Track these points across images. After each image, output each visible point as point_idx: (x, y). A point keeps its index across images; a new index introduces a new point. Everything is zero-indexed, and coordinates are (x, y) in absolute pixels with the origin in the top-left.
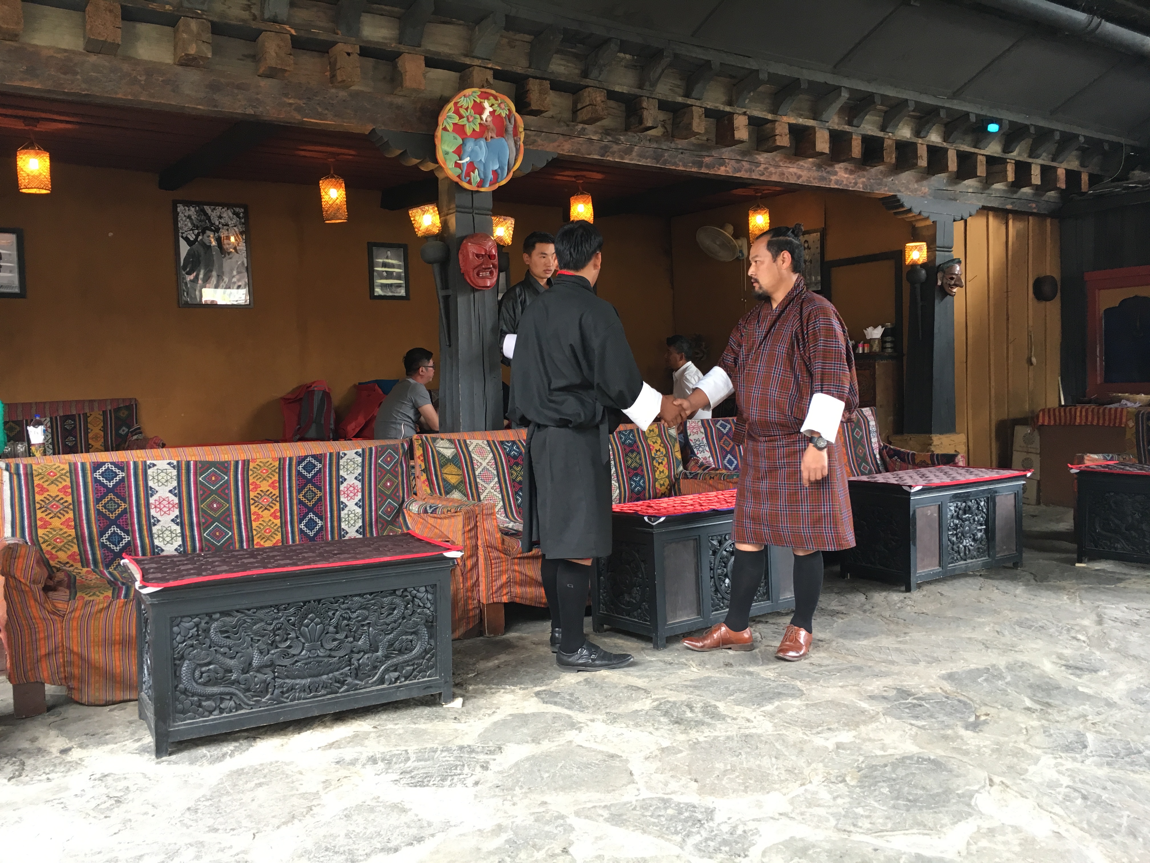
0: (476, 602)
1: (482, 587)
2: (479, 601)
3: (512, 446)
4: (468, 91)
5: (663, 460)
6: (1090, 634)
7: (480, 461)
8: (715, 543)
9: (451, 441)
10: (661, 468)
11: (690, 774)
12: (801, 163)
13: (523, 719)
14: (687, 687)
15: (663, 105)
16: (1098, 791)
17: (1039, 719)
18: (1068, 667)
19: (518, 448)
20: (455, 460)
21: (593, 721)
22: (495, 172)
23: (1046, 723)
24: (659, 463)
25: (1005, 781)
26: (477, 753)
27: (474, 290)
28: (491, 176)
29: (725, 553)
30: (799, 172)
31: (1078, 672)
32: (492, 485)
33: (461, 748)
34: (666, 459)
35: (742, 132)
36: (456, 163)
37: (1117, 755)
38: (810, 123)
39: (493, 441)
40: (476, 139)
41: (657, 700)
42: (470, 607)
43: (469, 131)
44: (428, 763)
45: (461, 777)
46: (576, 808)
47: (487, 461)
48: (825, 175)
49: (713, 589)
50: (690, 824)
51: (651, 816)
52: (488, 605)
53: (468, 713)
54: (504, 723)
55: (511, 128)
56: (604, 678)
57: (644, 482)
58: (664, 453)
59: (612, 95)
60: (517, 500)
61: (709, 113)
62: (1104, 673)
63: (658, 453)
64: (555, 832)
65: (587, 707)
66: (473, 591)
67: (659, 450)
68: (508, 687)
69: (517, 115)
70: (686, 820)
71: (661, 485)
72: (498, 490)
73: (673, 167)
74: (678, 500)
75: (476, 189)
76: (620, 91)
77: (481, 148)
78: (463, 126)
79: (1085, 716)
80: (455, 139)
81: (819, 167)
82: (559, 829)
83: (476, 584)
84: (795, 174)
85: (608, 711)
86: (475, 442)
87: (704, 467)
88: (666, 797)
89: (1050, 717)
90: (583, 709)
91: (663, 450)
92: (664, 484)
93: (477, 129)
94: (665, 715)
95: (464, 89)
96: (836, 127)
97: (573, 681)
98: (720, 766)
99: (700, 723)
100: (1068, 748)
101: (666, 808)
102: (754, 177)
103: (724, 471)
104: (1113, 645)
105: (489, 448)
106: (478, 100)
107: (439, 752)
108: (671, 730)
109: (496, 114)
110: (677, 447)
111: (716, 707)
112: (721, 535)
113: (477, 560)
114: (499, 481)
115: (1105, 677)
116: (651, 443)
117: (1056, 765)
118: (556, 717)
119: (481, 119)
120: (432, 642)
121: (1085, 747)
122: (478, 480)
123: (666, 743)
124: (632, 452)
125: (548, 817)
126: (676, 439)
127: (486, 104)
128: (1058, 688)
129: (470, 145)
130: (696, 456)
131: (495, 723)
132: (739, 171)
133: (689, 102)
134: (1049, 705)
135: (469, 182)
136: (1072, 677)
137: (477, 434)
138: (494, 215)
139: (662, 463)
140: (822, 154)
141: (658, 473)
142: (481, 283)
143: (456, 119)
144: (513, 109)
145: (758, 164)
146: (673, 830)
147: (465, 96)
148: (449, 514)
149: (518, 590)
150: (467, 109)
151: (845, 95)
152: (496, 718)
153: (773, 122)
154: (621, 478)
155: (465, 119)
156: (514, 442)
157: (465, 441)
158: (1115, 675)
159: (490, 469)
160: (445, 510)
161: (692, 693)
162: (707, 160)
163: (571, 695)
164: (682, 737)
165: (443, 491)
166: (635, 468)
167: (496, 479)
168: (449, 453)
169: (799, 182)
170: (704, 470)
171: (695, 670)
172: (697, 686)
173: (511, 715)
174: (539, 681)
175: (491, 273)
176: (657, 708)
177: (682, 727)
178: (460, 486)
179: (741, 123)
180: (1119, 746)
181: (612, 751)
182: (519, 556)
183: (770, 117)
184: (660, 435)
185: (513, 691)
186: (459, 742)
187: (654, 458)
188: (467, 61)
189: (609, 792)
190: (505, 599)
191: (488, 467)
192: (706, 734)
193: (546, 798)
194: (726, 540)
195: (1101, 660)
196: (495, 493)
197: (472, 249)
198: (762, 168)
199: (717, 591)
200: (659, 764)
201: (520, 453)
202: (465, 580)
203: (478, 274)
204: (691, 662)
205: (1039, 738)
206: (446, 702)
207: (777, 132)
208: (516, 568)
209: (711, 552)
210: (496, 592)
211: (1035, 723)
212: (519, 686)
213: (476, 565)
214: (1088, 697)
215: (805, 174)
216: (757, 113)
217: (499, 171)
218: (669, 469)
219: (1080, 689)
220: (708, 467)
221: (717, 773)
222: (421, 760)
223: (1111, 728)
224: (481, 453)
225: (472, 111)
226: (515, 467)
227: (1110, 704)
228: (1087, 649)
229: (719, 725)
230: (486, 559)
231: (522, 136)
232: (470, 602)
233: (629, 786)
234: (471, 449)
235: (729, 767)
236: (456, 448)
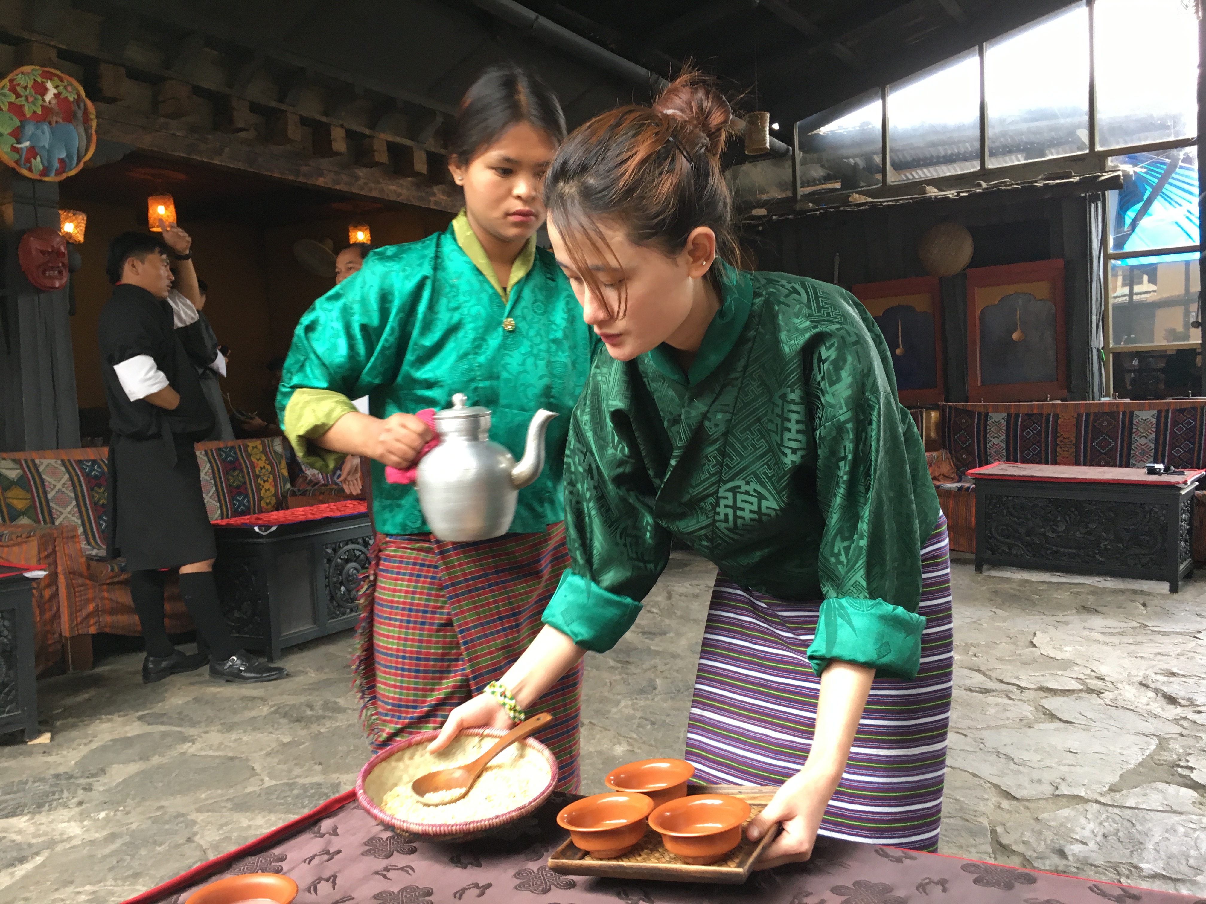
0: (56, 636)
1: (65, 618)
2: (61, 635)
3: (93, 465)
4: (27, 69)
5: (269, 477)
6: (661, 607)
7: (54, 483)
8: (329, 551)
9: (16, 461)
10: (267, 486)
11: (313, 759)
12: (401, 181)
13: (127, 742)
14: (305, 690)
15: (255, 108)
16: (663, 718)
17: (620, 674)
18: (643, 633)
19: (100, 467)
20: (22, 482)
21: (206, 732)
22: (61, 161)
23: (625, 676)
24: (264, 481)
25: (593, 721)
26: (77, 778)
27: (39, 291)
28: (56, 165)
29: (339, 560)
30: (399, 190)
31: (652, 636)
32: (69, 509)
33: (57, 776)
34: (271, 476)
35: (340, 145)
36: (12, 146)
37: (679, 691)
38: (408, 142)
39: (69, 461)
40: (38, 122)
41: (274, 705)
42: (50, 642)
43: (28, 113)
44: (18, 795)
45: (60, 801)
46: (197, 806)
47: (62, 482)
48: (424, 194)
49: (329, 598)
50: (316, 798)
51: (277, 798)
52: (73, 638)
53: (60, 746)
54: (104, 749)
55: (80, 114)
56: (215, 694)
57: (249, 501)
58: (270, 470)
59: (198, 91)
60: (101, 525)
61: (304, 121)
62: (671, 635)
63: (263, 471)
64: (177, 828)
65: (199, 722)
66: (53, 624)
67: (264, 467)
68: (103, 717)
69: (88, 102)
70: (312, 796)
71: (267, 504)
72: (77, 515)
73: (269, 173)
74: (288, 513)
75: (39, 178)
76: (207, 87)
77: (43, 132)
78: (21, 107)
79: (655, 667)
80: (12, 119)
81: (418, 186)
82: (180, 825)
83: (57, 616)
84: (395, 192)
85: (222, 721)
86: (46, 462)
87: (313, 483)
88: (291, 781)
89: (629, 671)
90: (194, 724)
91: (268, 467)
92: (270, 503)
93: (39, 111)
94: (284, 717)
95: (23, 65)
96: (433, 150)
97: (180, 702)
98: (342, 748)
99: (319, 719)
100: (642, 691)
101: (291, 790)
102: (354, 191)
103: (334, 486)
104: (679, 613)
105: (63, 469)
106: (39, 80)
107: (30, 783)
108: (291, 728)
109: (62, 96)
110: (284, 464)
111: (336, 703)
112: (335, 543)
113: (57, 589)
114: (78, 505)
115: (671, 638)
116: (254, 460)
117: (632, 705)
118: (164, 735)
119: (44, 101)
120: (11, 673)
121: (655, 689)
122: (51, 504)
123: (286, 740)
124: (234, 469)
125: (167, 817)
126: (282, 456)
127: (49, 85)
128: (635, 649)
129: (30, 129)
130: (303, 472)
131: (93, 751)
132: (339, 184)
133: (283, 107)
134: (628, 662)
135: (30, 169)
136: (647, 641)
137: (49, 452)
138: (63, 208)
139: (267, 481)
140: (421, 174)
141: (263, 492)
142: (48, 283)
143: (12, 98)
144: (83, 93)
145: (357, 178)
146: (300, 805)
147: (23, 73)
148: (19, 540)
149: (108, 619)
150: (25, 88)
151: (439, 120)
152: (94, 746)
153: (372, 137)
154: (222, 498)
155: (23, 99)
156: (94, 462)
157: (33, 461)
158: (679, 635)
159: (66, 492)
160: (14, 537)
161: (310, 694)
162: (304, 169)
163: (180, 713)
164: (304, 732)
165: (7, 517)
166: (238, 487)
167: (74, 503)
168: (13, 474)
169: (399, 199)
170: (313, 486)
171: (313, 675)
172: (315, 687)
173: (111, 740)
174: (143, 706)
175: (60, 272)
176: (275, 712)
177: (303, 724)
178: (30, 511)
179: (338, 136)
180: (680, 685)
181: (230, 754)
182: (108, 581)
183: (367, 132)
184: (264, 452)
185: (110, 720)
186: (52, 772)
187: (258, 476)
188: (26, 35)
189: (231, 787)
190: (93, 630)
191: (63, 489)
192: (327, 726)
193: (163, 803)
194: (340, 547)
195: (669, 625)
196: (73, 518)
197: (35, 244)
198: (361, 182)
199: (332, 599)
200: (281, 757)
201: (102, 473)
202: (42, 612)
203: (44, 273)
204: (308, 669)
205: (620, 688)
206: (31, 739)
207: (375, 148)
208: (106, 595)
209: (325, 561)
210: (82, 622)
211: (618, 677)
212: (117, 714)
213: (56, 594)
214: (657, 653)
215: (404, 192)
216: (355, 127)
217: (67, 160)
218: (276, 487)
219: (652, 648)
220: (316, 484)
221: (340, 754)
222: (9, 794)
223: (675, 673)
224: (54, 474)
225: (33, 91)
226: (96, 489)
227: (675, 656)
228: (659, 619)
229: (340, 716)
230: (68, 587)
231: (94, 124)
232: (49, 636)
233: (252, 779)
234: (41, 469)
235: (352, 748)
236: (22, 468)
